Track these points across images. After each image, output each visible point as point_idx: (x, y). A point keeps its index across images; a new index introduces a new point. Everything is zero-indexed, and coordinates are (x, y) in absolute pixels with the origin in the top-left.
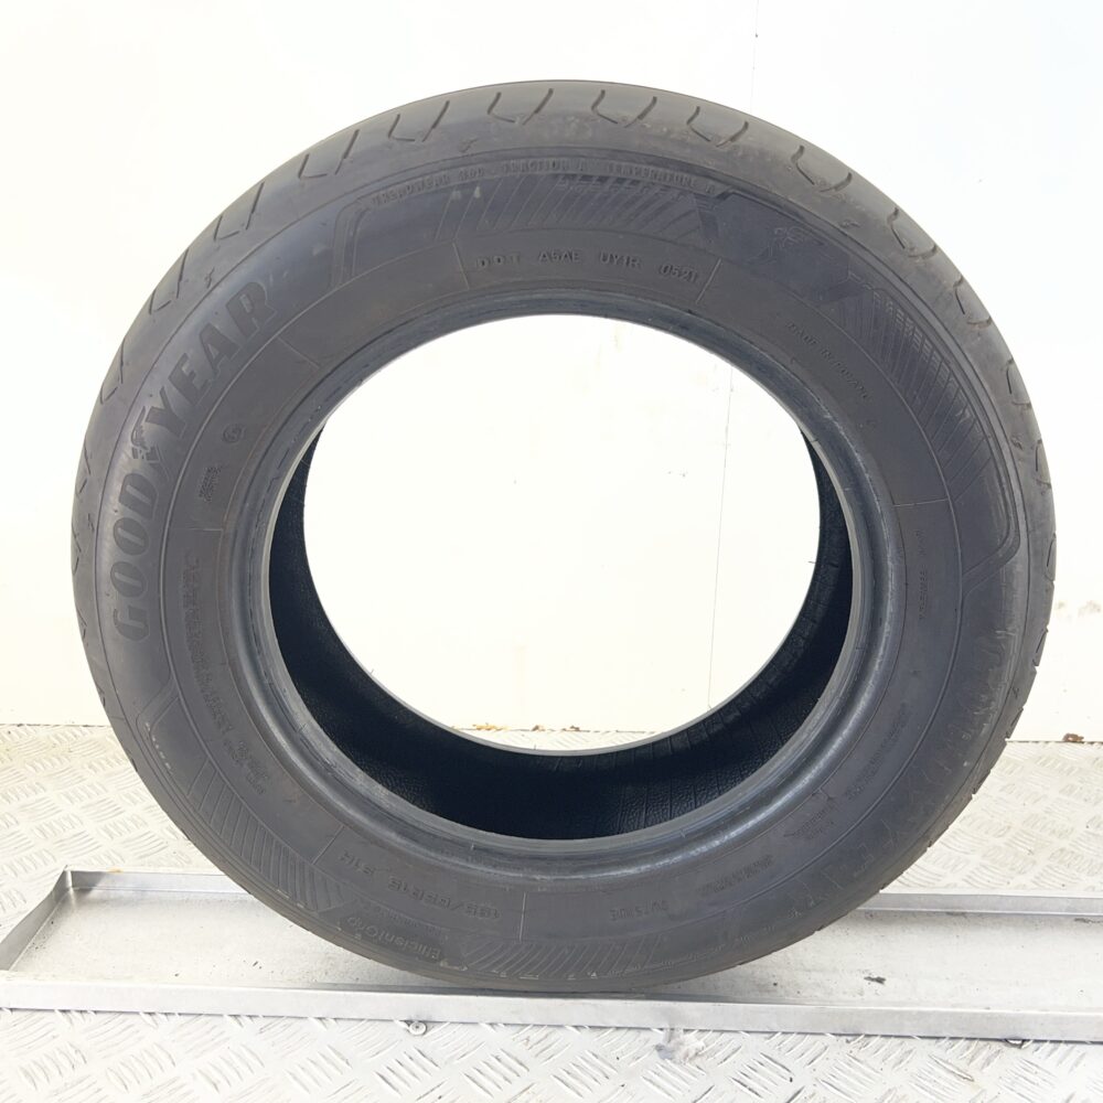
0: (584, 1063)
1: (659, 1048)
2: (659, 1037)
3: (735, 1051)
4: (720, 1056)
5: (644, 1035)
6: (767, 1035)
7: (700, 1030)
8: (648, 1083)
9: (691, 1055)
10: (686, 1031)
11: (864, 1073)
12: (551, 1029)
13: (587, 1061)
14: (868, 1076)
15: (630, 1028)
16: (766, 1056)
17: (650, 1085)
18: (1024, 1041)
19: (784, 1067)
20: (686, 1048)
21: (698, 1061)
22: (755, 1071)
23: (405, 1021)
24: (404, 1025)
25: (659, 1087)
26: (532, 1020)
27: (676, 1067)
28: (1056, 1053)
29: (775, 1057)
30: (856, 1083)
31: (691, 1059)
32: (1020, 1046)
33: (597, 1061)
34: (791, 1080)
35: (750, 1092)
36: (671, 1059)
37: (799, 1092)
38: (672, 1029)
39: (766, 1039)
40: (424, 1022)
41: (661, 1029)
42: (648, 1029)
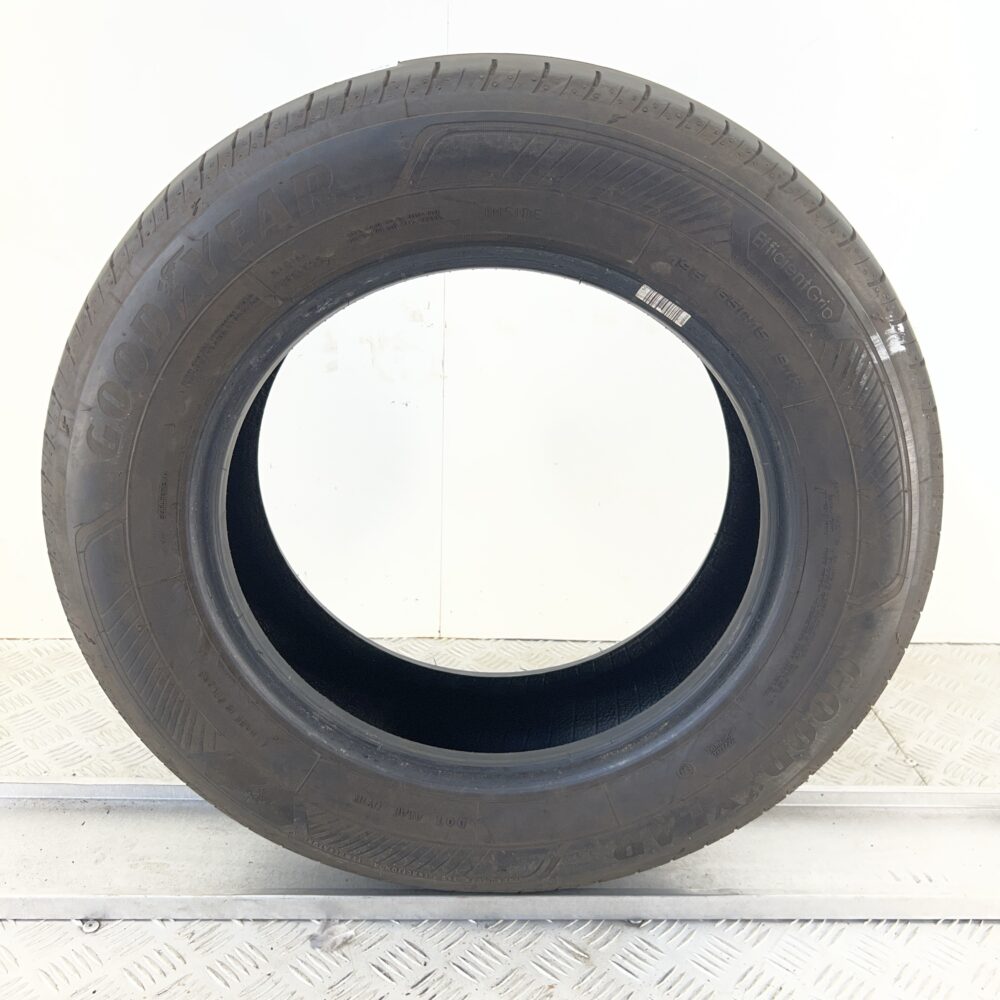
0: (240, 955)
1: (312, 938)
2: (314, 928)
3: (382, 938)
4: (366, 943)
5: (302, 925)
6: (414, 923)
7: (355, 921)
8: (293, 971)
9: (339, 943)
10: (341, 921)
11: (492, 955)
12: (217, 923)
13: (243, 952)
14: (495, 958)
15: (290, 920)
16: (408, 943)
17: (296, 974)
18: (644, 921)
19: (421, 952)
20: (334, 938)
21: (345, 949)
22: (394, 956)
23: (81, 920)
24: (80, 923)
25: (302, 974)
26: (200, 915)
27: (323, 956)
28: (669, 930)
29: (417, 944)
30: (484, 965)
31: (339, 947)
32: (639, 926)
33: (252, 951)
34: (425, 965)
35: (384, 977)
36: (320, 948)
37: (429, 975)
38: (329, 920)
39: (413, 926)
40: (99, 920)
41: (319, 920)
42: (309, 920)
